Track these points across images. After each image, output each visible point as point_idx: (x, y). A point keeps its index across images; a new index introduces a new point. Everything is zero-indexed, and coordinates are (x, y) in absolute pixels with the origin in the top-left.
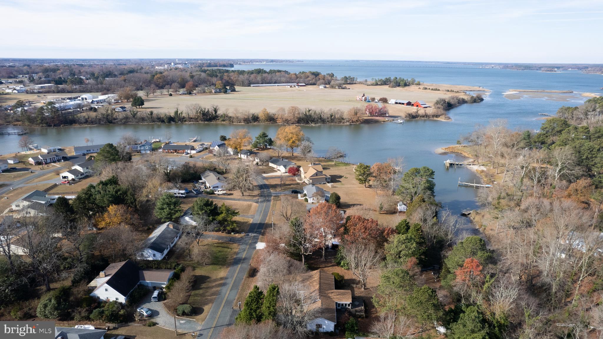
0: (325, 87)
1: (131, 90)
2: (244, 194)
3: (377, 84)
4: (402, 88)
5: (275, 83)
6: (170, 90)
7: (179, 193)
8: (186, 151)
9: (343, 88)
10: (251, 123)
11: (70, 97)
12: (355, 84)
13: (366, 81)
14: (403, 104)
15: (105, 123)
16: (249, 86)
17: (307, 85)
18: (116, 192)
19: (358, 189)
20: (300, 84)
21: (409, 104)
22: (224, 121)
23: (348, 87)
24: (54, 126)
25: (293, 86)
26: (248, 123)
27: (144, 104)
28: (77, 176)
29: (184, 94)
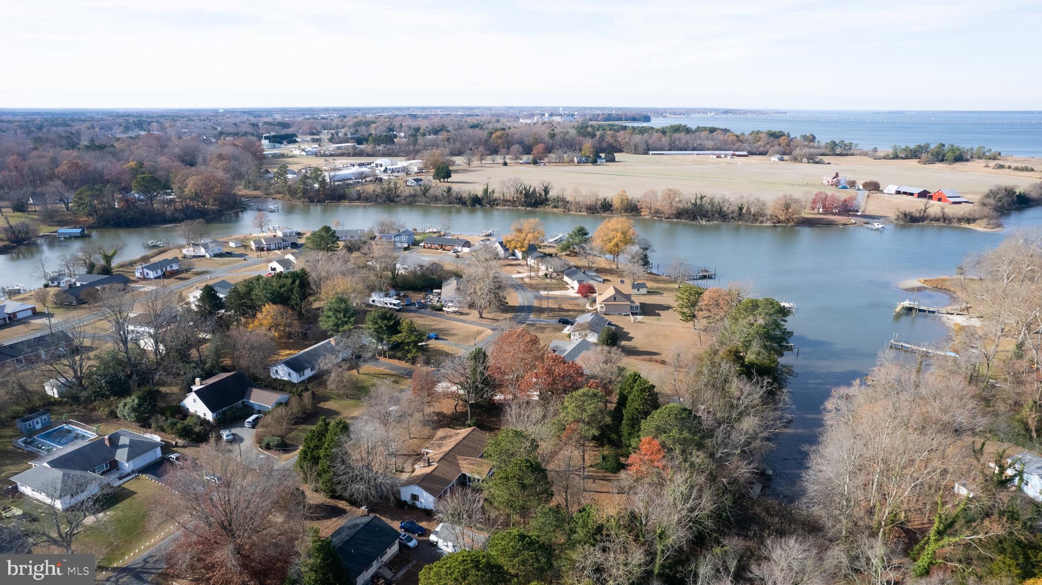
0: (782, 160)
1: (442, 155)
2: (483, 316)
3: (896, 157)
4: (947, 165)
5: (694, 149)
6: (508, 157)
7: (391, 304)
8: (456, 248)
9: (817, 163)
10: (598, 213)
11: (363, 162)
12: (852, 155)
13: (875, 150)
14: (911, 194)
15: (384, 201)
16: (646, 153)
17: (751, 153)
18: (280, 287)
19: (681, 330)
20: (737, 153)
21: (924, 194)
22: (556, 207)
23: (826, 161)
24: (318, 202)
25: (723, 156)
26: (593, 213)
27: (450, 176)
28: (287, 269)
29: (527, 163)
